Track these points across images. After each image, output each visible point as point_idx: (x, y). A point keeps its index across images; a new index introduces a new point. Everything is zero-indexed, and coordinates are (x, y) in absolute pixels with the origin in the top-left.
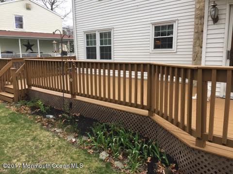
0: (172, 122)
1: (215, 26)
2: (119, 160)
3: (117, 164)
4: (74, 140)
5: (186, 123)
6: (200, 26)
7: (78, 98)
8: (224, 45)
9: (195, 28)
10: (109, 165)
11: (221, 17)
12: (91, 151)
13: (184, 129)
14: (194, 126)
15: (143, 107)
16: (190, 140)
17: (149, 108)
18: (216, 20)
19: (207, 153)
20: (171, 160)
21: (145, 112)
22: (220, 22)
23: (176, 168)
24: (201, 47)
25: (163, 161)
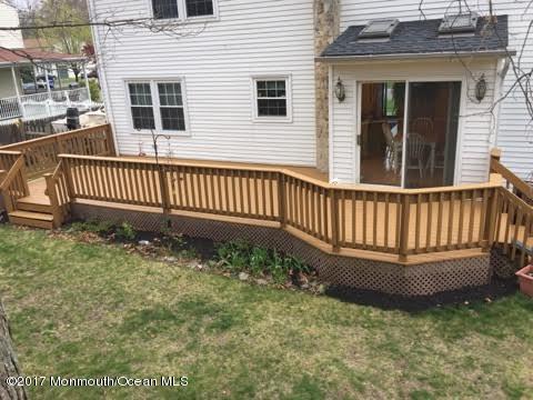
0: (309, 233)
1: (342, 105)
2: (261, 277)
3: (260, 281)
4: (200, 267)
5: (323, 233)
6: (323, 91)
7: (174, 212)
8: (353, 129)
9: (316, 94)
10: (253, 284)
11: (347, 94)
12: (228, 275)
13: (321, 238)
14: (330, 236)
15: (274, 219)
16: (327, 248)
17: (282, 219)
18: (342, 98)
19: (341, 256)
20: (312, 269)
21: (277, 224)
22: (346, 100)
23: (317, 274)
24: (327, 120)
25: (305, 271)
